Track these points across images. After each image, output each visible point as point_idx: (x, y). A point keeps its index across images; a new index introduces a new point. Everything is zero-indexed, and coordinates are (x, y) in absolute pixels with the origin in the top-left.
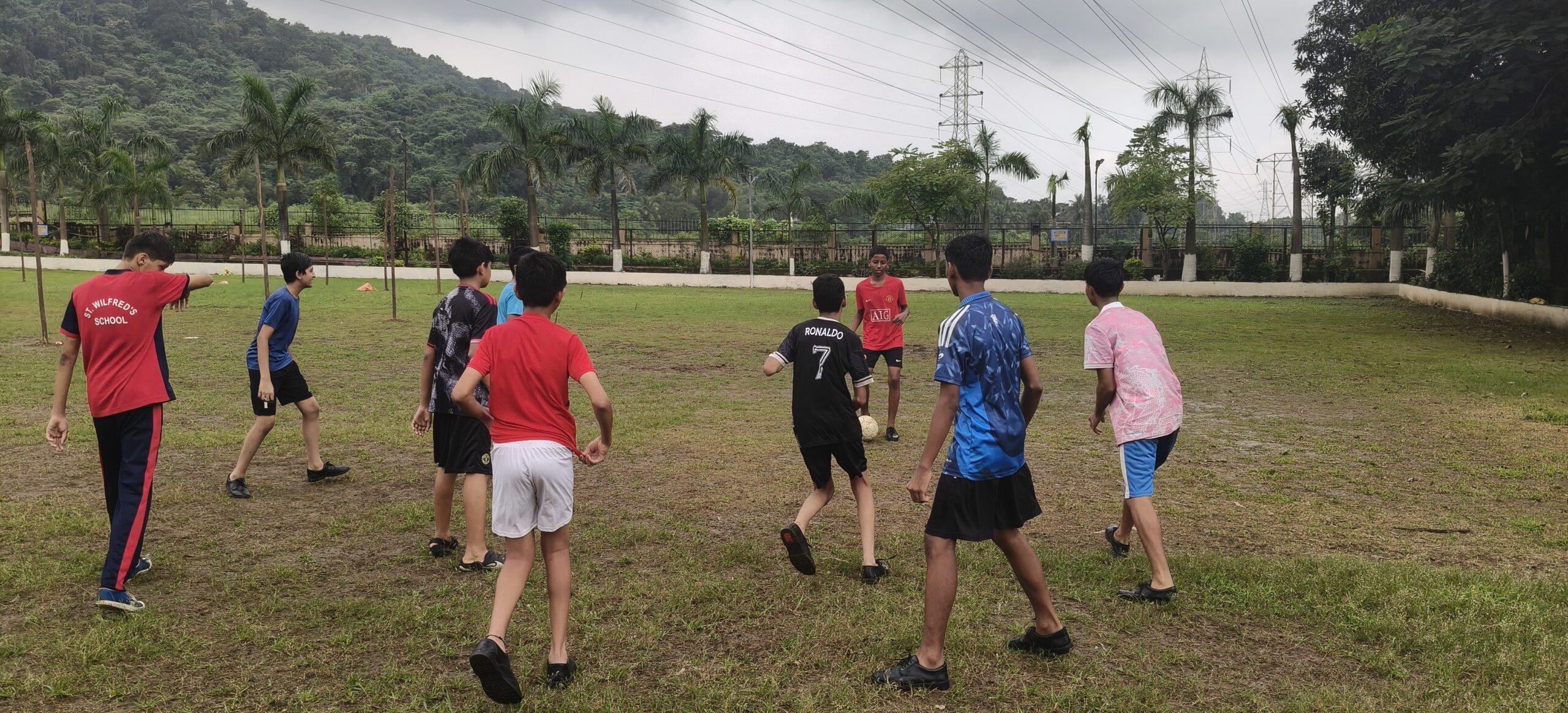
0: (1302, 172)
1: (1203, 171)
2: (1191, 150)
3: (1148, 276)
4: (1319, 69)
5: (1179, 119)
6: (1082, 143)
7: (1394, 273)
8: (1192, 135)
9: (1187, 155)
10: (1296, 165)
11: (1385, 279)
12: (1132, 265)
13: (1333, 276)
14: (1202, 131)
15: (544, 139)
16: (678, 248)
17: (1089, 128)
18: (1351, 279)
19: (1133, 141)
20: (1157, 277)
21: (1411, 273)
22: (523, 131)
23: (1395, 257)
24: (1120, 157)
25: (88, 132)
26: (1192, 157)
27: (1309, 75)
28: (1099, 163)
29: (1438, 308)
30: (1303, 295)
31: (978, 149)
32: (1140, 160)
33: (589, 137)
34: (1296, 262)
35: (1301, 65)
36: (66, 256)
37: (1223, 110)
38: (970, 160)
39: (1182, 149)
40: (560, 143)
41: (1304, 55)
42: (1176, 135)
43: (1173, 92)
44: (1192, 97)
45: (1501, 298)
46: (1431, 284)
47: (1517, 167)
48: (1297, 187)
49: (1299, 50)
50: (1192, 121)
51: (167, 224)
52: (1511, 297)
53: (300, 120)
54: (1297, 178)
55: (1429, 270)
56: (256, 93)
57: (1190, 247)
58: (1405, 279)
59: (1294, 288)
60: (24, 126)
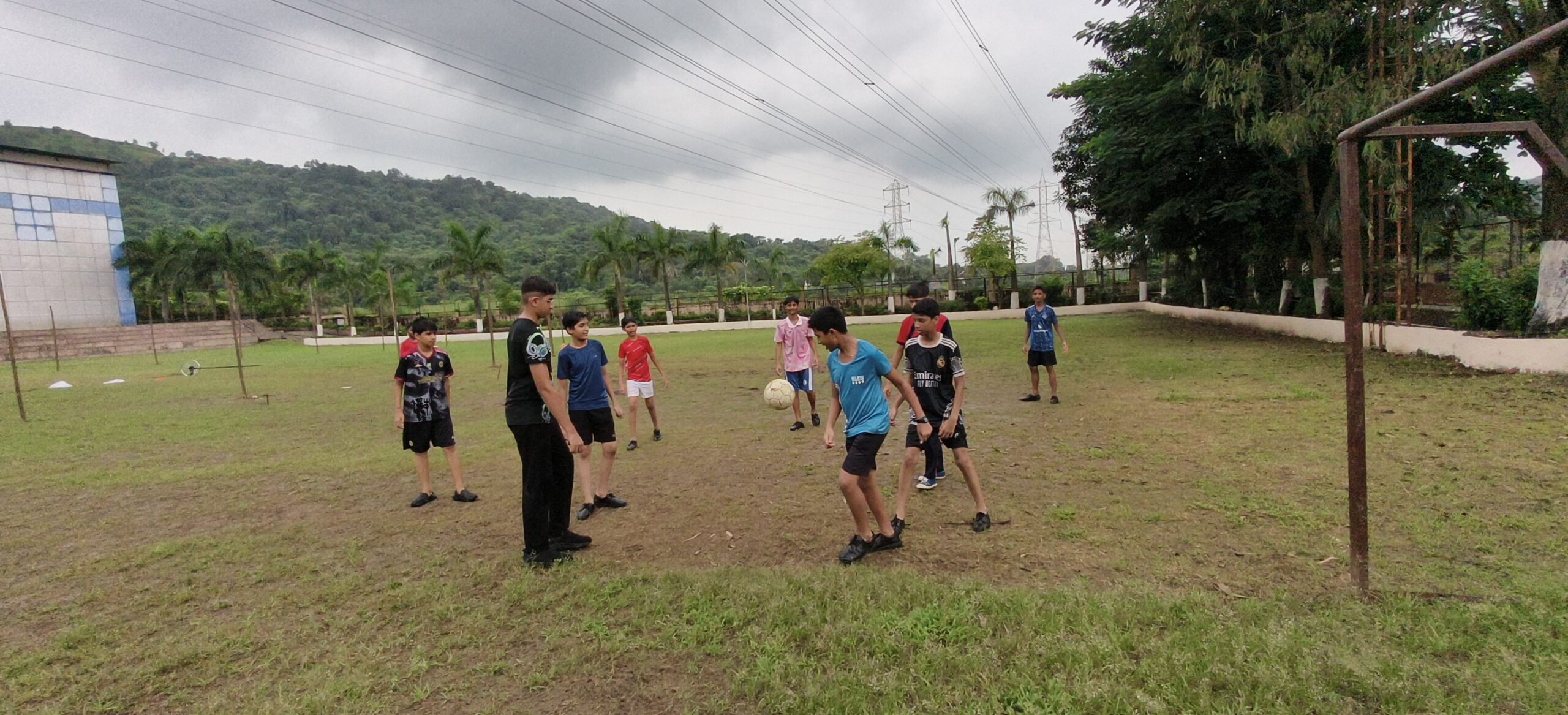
0: (1081, 237)
1: (1019, 241)
2: (1011, 228)
3: (990, 307)
4: (1069, 171)
5: (1003, 210)
6: (945, 229)
7: (1142, 295)
8: (1011, 216)
9: (1008, 232)
10: (1077, 233)
11: (1137, 300)
12: (980, 301)
13: (1104, 300)
14: (1018, 218)
15: (623, 249)
16: (710, 308)
17: (948, 219)
18: (1115, 301)
19: (975, 225)
20: (995, 308)
21: (1152, 295)
22: (610, 245)
24: (969, 235)
25: (368, 263)
26: (1012, 233)
27: (1062, 175)
28: (956, 240)
29: (1167, 317)
30: (1086, 313)
31: (881, 236)
32: (980, 236)
33: (649, 245)
34: (1080, 292)
35: (1057, 169)
36: (355, 336)
37: (1029, 202)
38: (877, 243)
39: (1006, 228)
40: (632, 250)
41: (1058, 162)
42: (1002, 220)
43: (998, 194)
44: (1009, 197)
45: (1203, 307)
46: (1165, 301)
47: (1196, 223)
48: (1078, 247)
49: (1055, 160)
50: (1011, 211)
51: (417, 314)
52: (1208, 307)
53: (483, 248)
54: (1078, 241)
55: (1163, 293)
56: (457, 233)
57: (1015, 288)
58: (1149, 299)
59: (1080, 309)
60: (326, 261)
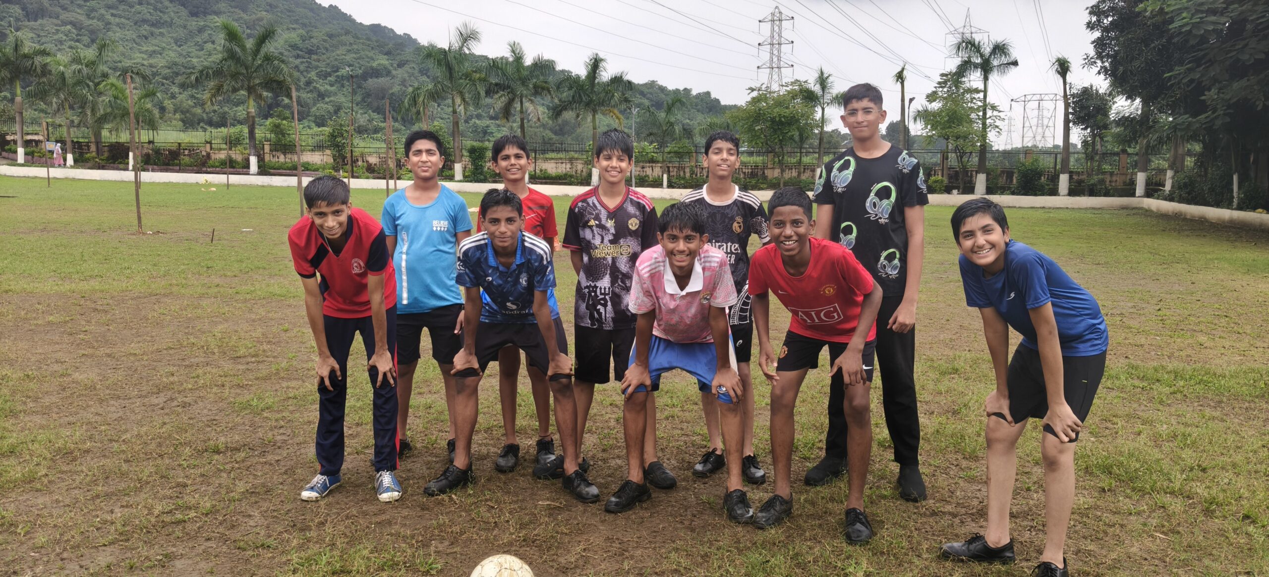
0: (1071, 110)
1: (994, 108)
2: (985, 91)
3: (948, 190)
5: (976, 66)
6: (899, 84)
7: (1140, 190)
8: (986, 79)
9: (981, 95)
10: (1067, 105)
11: (1132, 194)
12: (936, 182)
13: (1092, 192)
14: (994, 77)
15: (467, 76)
17: (905, 72)
18: (1107, 194)
19: (939, 83)
20: (955, 192)
21: (1153, 190)
22: (450, 68)
23: (1141, 178)
24: (928, 96)
25: (87, 66)
26: (985, 97)
27: (1097, 34)
28: (911, 100)
29: (1177, 217)
30: (1070, 206)
31: (817, 89)
32: (945, 98)
33: (504, 74)
34: (1064, 179)
35: (1090, 26)
37: (1012, 59)
38: (810, 97)
39: (977, 91)
40: (480, 79)
41: (1094, 19)
42: (974, 79)
43: (971, 45)
44: (987, 50)
45: (1232, 209)
46: (1170, 198)
48: (1067, 122)
50: (986, 68)
52: (1240, 208)
53: (268, 58)
54: (1066, 114)
55: (1168, 187)
56: (232, 36)
57: (981, 169)
58: (1149, 194)
59: (1062, 200)
60: (38, 60)
